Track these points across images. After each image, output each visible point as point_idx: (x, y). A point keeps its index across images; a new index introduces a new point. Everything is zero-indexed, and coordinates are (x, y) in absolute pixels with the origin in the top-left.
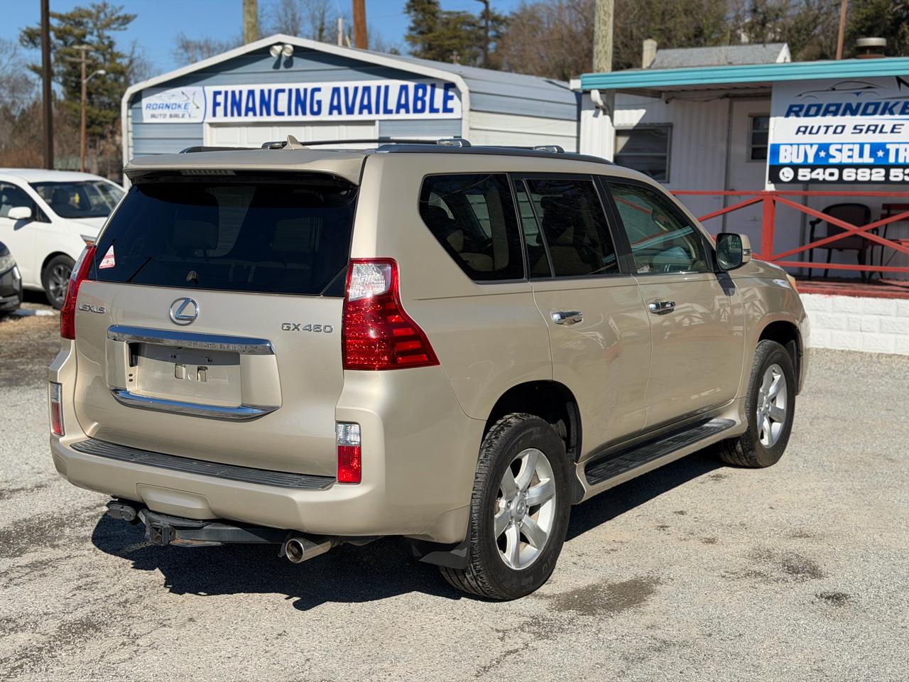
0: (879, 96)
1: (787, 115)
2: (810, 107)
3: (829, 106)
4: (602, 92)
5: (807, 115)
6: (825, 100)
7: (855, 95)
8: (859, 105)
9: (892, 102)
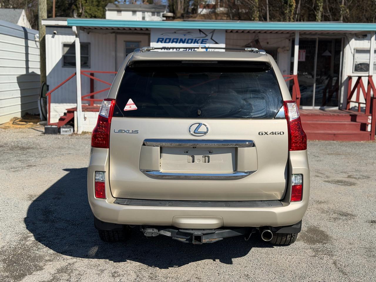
0: (193, 36)
1: (158, 42)
2: (166, 39)
3: (174, 39)
4: (77, 27)
5: (165, 42)
6: (172, 37)
7: (184, 36)
8: (185, 40)
9: (198, 39)
